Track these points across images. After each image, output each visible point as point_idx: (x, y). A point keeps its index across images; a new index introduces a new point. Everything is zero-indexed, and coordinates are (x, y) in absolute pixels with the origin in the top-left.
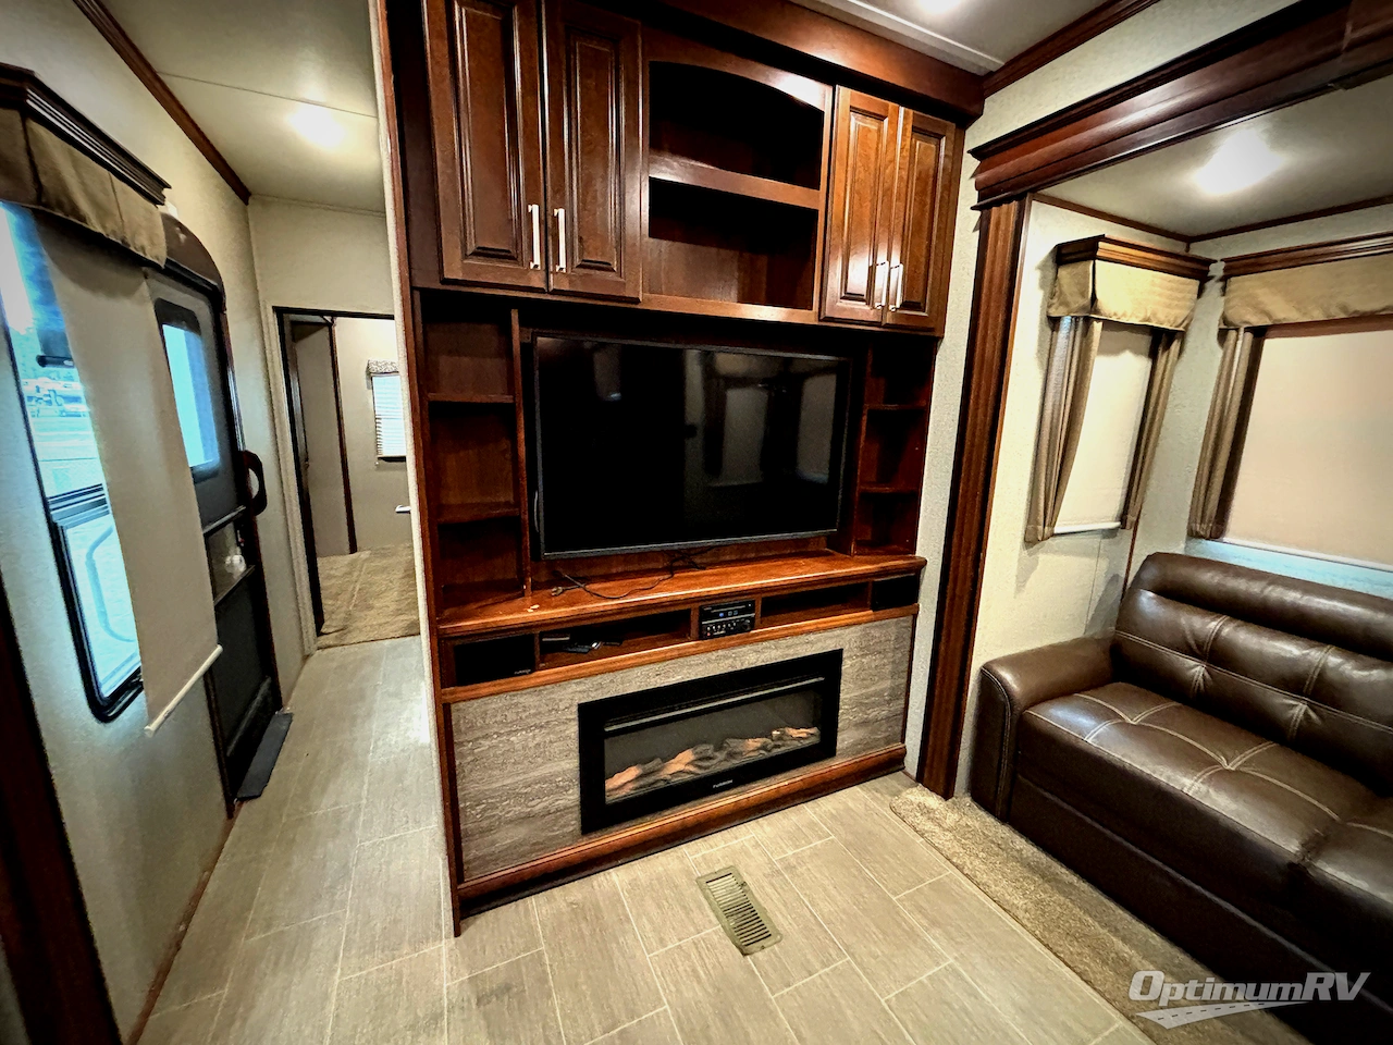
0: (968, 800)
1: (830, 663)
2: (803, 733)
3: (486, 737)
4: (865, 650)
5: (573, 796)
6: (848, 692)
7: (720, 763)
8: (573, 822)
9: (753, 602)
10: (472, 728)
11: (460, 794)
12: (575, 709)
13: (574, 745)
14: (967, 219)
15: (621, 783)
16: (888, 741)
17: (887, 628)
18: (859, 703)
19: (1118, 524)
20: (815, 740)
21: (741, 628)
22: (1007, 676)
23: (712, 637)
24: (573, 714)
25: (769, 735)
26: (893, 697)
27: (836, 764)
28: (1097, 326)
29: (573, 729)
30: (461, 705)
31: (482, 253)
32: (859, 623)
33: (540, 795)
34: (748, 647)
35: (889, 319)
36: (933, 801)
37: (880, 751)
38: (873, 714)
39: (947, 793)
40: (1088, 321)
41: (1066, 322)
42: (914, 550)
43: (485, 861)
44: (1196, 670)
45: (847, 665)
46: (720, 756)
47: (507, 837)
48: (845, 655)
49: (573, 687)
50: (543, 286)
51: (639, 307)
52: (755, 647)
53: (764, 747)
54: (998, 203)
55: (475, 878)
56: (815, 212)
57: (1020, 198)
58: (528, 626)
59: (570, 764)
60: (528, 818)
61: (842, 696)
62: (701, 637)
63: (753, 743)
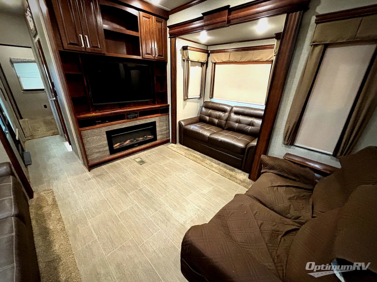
0: (179, 144)
1: (154, 124)
2: (150, 136)
3: (89, 137)
4: (160, 121)
5: (107, 148)
6: (158, 129)
7: (135, 142)
8: (108, 153)
9: (137, 112)
10: (86, 136)
11: (85, 148)
12: (105, 132)
13: (106, 139)
14: (169, 40)
15: (116, 146)
16: (167, 137)
17: (164, 117)
18: (161, 131)
19: (200, 97)
20: (153, 137)
21: (135, 117)
22: (182, 123)
23: (130, 119)
24: (105, 133)
25: (144, 137)
26: (167, 130)
27: (157, 142)
28: (190, 62)
29: (105, 136)
30: (83, 131)
31: (71, 44)
32: (158, 116)
33: (101, 148)
34: (137, 121)
35: (156, 58)
36: (173, 145)
37: (165, 139)
38: (163, 133)
39: (175, 143)
40: (188, 61)
41: (185, 61)
42: (167, 103)
43: (92, 160)
44: (208, 118)
45: (157, 124)
46: (135, 141)
47: (95, 156)
48: (156, 122)
49: (104, 128)
50: (85, 51)
51: (106, 55)
52: (139, 121)
53: (143, 139)
54: (172, 37)
55: (91, 163)
56: (139, 37)
57: (175, 37)
58: (93, 117)
59: (106, 142)
60: (100, 152)
61: (157, 130)
62: (128, 118)
63: (141, 138)
